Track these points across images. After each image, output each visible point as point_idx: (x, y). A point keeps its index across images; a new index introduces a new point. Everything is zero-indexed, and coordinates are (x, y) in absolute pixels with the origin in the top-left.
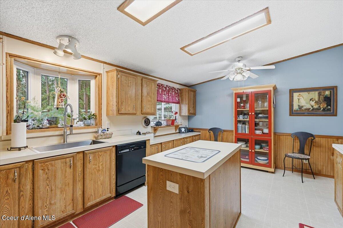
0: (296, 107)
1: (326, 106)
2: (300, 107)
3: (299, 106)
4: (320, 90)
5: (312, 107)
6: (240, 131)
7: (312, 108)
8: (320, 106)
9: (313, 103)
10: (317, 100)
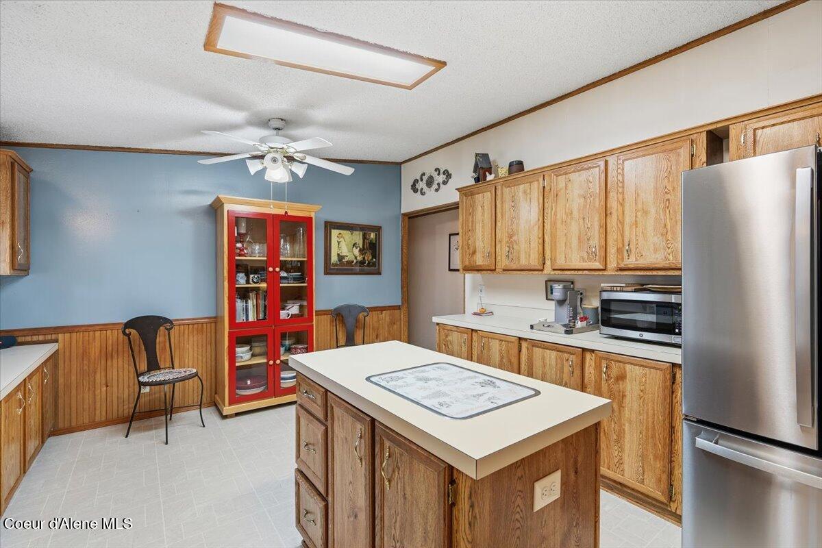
0: (334, 259)
1: (370, 258)
2: (340, 257)
3: (338, 255)
4: (364, 229)
5: (356, 258)
6: (240, 318)
7: (355, 261)
8: (364, 258)
9: (356, 252)
10: (361, 247)
